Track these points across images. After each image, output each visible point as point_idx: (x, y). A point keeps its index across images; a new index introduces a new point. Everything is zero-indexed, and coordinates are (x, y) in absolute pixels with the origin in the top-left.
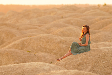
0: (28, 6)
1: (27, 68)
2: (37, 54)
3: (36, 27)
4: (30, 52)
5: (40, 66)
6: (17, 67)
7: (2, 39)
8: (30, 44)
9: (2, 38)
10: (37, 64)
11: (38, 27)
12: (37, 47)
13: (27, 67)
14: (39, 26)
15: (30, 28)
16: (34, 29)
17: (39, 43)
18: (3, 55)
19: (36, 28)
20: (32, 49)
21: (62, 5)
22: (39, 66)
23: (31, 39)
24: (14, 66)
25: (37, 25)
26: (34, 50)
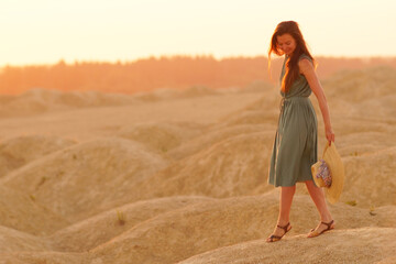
0: (357, 61)
1: (339, 247)
2: (377, 210)
3: (378, 125)
4: (354, 205)
5: (382, 238)
6: (305, 243)
7: (260, 167)
8: (355, 180)
9: (261, 161)
10: (374, 232)
11: (384, 126)
12: (379, 189)
13: (339, 244)
14: (390, 123)
15: (355, 130)
16: (372, 133)
17: (384, 176)
19: (378, 129)
20: (363, 198)
22: (378, 240)
23: (358, 161)
24: (298, 239)
25: (381, 122)
26: (370, 201)
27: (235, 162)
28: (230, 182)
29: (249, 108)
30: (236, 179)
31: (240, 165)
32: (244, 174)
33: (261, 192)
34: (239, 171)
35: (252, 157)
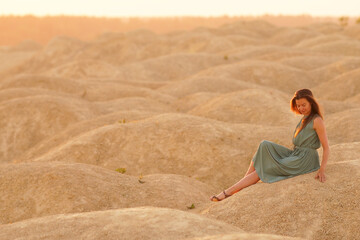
1: (117, 227)
2: (146, 178)
3: (142, 89)
4: (124, 172)
6: (84, 222)
7: (33, 129)
8: (124, 146)
9: (34, 124)
11: (148, 90)
12: (146, 155)
13: (117, 224)
14: (153, 87)
15: (122, 95)
16: (137, 98)
17: (151, 143)
18: (37, 181)
19: (142, 94)
20: (131, 163)
21: (226, 17)
23: (127, 128)
24: (76, 218)
25: (144, 85)
26: (137, 166)
27: (10, 125)
28: (4, 144)
29: (21, 69)
30: (10, 140)
31: (14, 127)
32: (18, 136)
33: (34, 155)
34: (13, 133)
35: (25, 119)
